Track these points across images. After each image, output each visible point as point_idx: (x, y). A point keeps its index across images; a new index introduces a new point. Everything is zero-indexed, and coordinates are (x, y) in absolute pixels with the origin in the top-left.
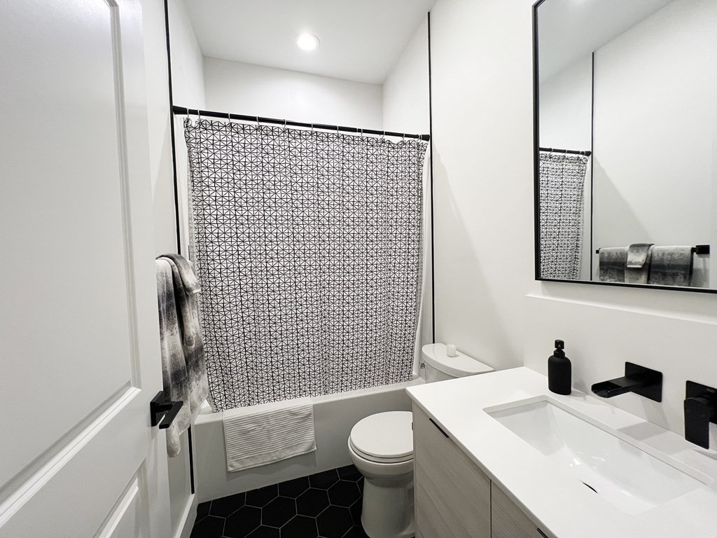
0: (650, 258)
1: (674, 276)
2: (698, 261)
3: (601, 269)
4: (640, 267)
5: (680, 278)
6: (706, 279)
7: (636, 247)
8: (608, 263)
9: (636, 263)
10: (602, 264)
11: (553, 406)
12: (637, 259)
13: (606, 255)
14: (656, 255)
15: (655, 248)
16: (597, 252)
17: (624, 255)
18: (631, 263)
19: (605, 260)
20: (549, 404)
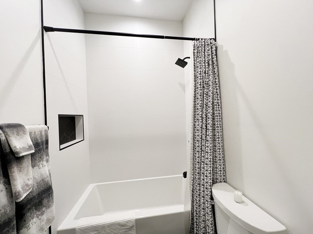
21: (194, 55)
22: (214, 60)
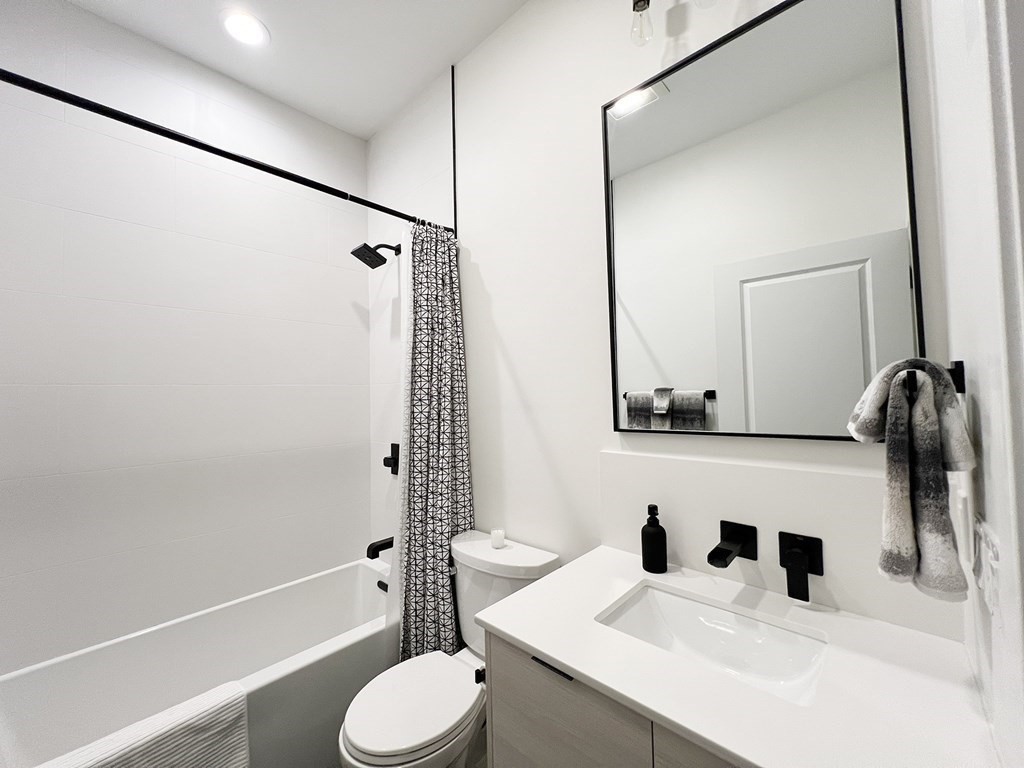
0: (672, 403)
1: (692, 420)
2: (709, 404)
3: (629, 416)
4: (664, 412)
5: (697, 424)
6: (714, 423)
7: (661, 391)
8: (636, 409)
9: (661, 409)
10: (629, 410)
11: (656, 591)
12: (661, 404)
13: (633, 400)
14: (676, 399)
15: (676, 392)
16: (625, 396)
17: (650, 401)
18: (657, 409)
19: (633, 406)
20: (650, 590)
21: (414, 256)
22: (453, 275)
